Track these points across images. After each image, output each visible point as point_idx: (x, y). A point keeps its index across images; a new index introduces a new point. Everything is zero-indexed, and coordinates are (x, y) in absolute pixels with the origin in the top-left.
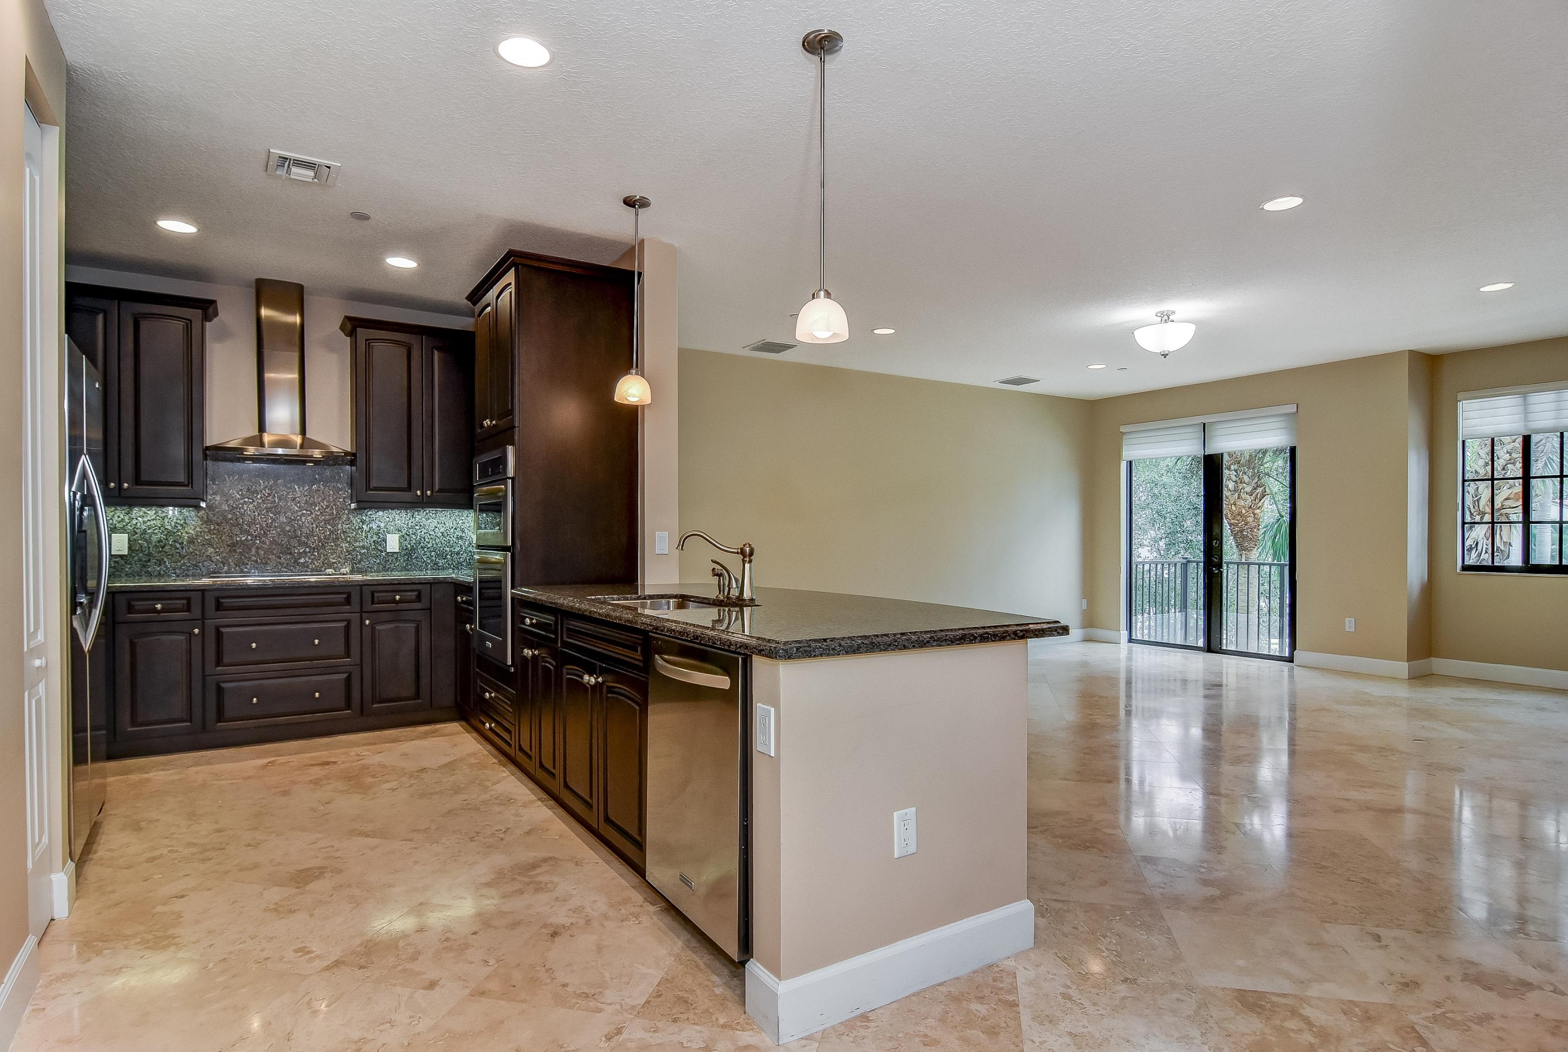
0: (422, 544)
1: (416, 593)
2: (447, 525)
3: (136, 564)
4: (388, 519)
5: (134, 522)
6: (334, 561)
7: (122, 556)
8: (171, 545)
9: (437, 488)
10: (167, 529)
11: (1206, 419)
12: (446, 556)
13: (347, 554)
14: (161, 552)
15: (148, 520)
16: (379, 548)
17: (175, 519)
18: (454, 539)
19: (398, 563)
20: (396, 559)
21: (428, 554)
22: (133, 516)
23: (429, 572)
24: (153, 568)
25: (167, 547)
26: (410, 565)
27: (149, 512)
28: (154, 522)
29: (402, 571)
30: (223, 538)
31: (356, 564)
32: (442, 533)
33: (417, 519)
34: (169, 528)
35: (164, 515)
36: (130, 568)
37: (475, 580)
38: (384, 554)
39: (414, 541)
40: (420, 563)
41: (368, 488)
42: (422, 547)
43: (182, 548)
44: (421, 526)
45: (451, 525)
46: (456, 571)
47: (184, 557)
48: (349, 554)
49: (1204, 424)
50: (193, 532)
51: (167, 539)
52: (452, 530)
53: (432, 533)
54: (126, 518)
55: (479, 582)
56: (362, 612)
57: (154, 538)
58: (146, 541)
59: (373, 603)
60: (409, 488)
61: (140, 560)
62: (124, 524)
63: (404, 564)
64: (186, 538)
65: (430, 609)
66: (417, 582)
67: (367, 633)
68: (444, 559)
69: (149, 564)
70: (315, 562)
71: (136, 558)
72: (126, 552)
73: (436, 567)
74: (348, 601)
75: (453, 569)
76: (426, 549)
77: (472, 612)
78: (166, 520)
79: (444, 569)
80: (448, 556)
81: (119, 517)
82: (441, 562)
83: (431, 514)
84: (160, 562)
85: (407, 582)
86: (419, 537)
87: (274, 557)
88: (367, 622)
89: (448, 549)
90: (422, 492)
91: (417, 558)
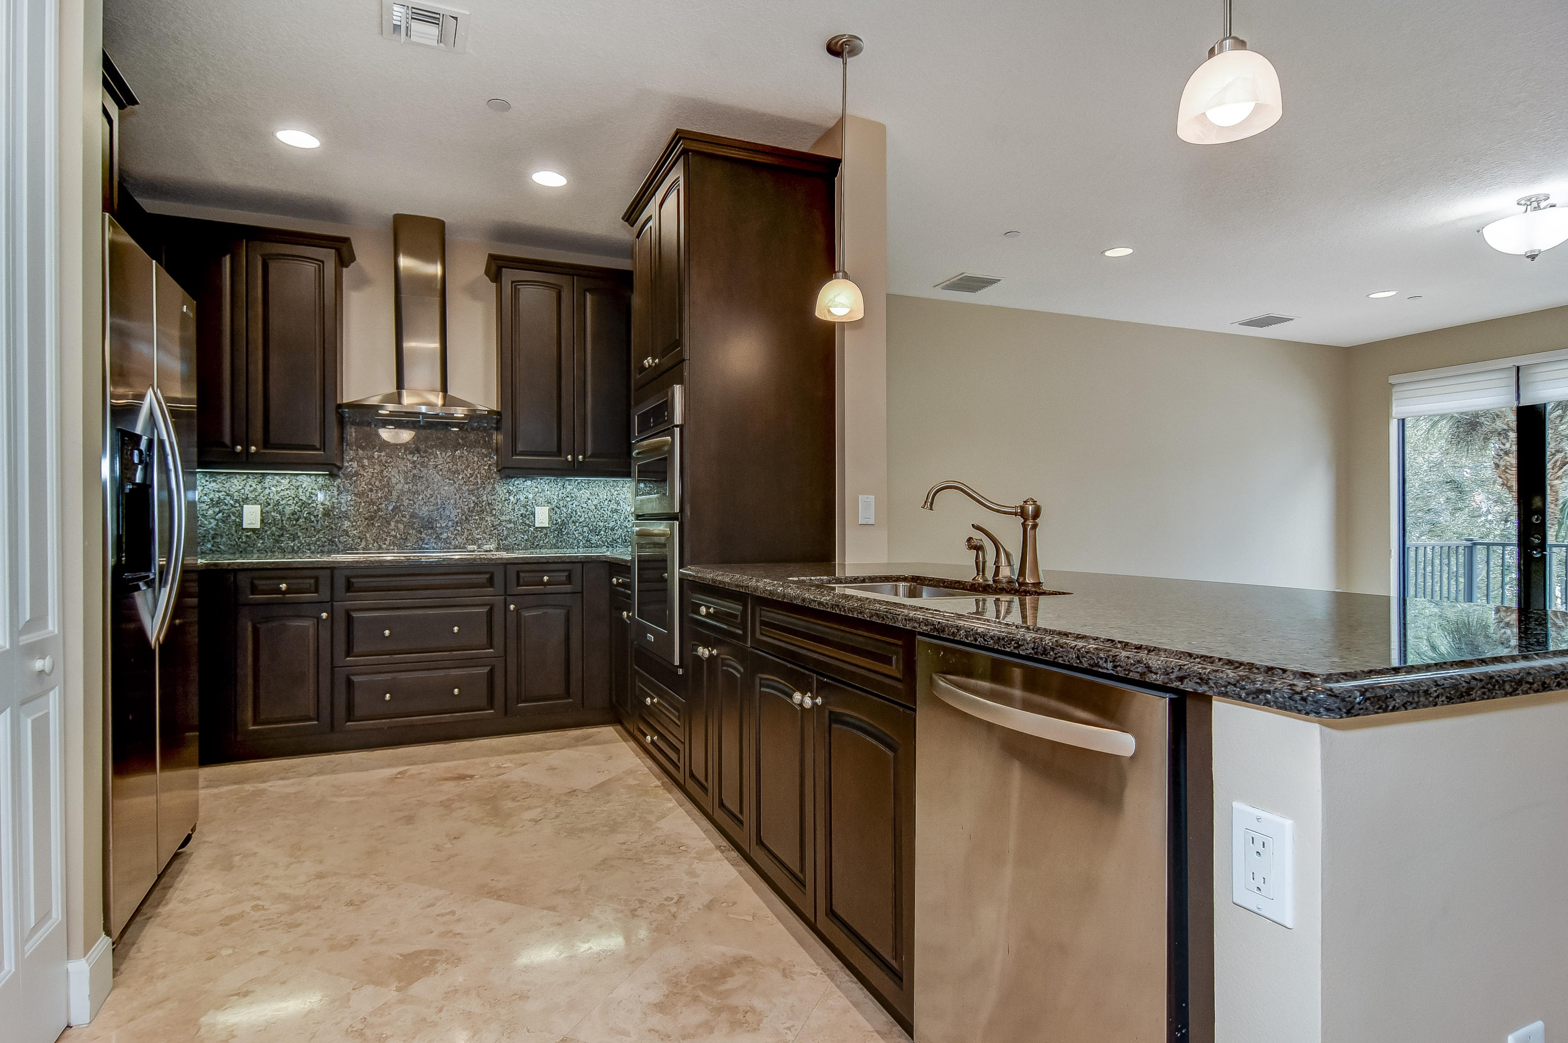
0: (573, 518)
1: (566, 574)
2: (601, 497)
3: (269, 539)
4: (536, 490)
5: (267, 491)
6: (478, 536)
7: (254, 530)
8: (306, 518)
9: (589, 453)
10: (301, 500)
11: (1521, 361)
12: (599, 532)
13: (492, 529)
14: (294, 525)
15: (282, 490)
16: (527, 522)
17: (310, 489)
18: (609, 513)
19: (547, 540)
20: (546, 535)
21: (580, 530)
22: (266, 485)
23: (581, 550)
24: (287, 543)
25: (301, 520)
26: (561, 542)
27: (283, 481)
28: (288, 492)
29: (551, 548)
30: (361, 510)
31: (502, 541)
32: (596, 506)
33: (568, 490)
34: (304, 498)
35: (299, 484)
36: (263, 543)
37: (633, 558)
38: (532, 529)
39: (565, 515)
40: (571, 540)
41: (514, 453)
42: (573, 522)
43: (317, 521)
44: (572, 497)
45: (605, 497)
46: (610, 549)
47: (319, 532)
48: (494, 529)
49: (1518, 367)
50: (328, 504)
51: (301, 511)
52: (607, 502)
53: (585, 505)
54: (259, 487)
55: (639, 561)
56: (506, 594)
57: (288, 510)
58: (280, 513)
59: (518, 585)
60: (559, 453)
61: (273, 535)
62: (257, 494)
63: (554, 541)
64: (321, 510)
65: (582, 592)
66: (568, 560)
67: (511, 619)
68: (598, 535)
69: (282, 539)
70: (459, 538)
71: (269, 532)
72: (257, 525)
73: (589, 544)
74: (491, 582)
75: (608, 547)
76: (577, 524)
77: (629, 597)
78: (300, 490)
79: (597, 547)
80: (602, 533)
81: (251, 486)
82: (594, 539)
83: (583, 484)
84: (294, 537)
85: (556, 560)
86: (570, 510)
87: (414, 531)
88: (512, 607)
89: (602, 524)
90: (573, 457)
91: (568, 533)
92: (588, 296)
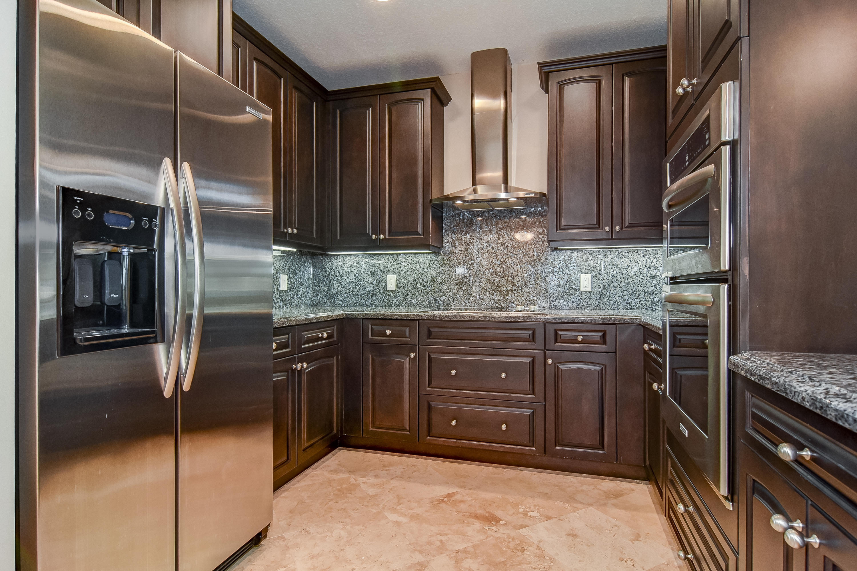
0: (614, 284)
1: (600, 334)
2: (641, 264)
3: (400, 297)
4: (582, 259)
5: (400, 265)
6: (535, 298)
7: (392, 291)
8: (421, 283)
9: (627, 223)
10: (418, 271)
12: (639, 296)
13: (546, 292)
14: (414, 288)
15: (407, 264)
16: (574, 287)
17: (423, 263)
18: (648, 278)
19: (591, 302)
20: (589, 297)
21: (621, 294)
22: (399, 262)
23: (621, 311)
24: (410, 300)
25: (418, 285)
26: (603, 303)
27: (408, 259)
28: (411, 266)
29: (594, 309)
30: (454, 278)
31: (553, 301)
32: (635, 273)
33: (610, 259)
34: (419, 270)
35: (417, 260)
36: (397, 300)
37: (664, 325)
38: (578, 293)
39: (607, 281)
40: (612, 303)
41: (559, 227)
42: (614, 287)
43: (427, 285)
44: (613, 265)
45: (645, 264)
46: (650, 311)
47: (428, 293)
48: (547, 292)
50: (434, 274)
51: (418, 279)
52: (646, 269)
53: (625, 272)
54: (395, 263)
55: (671, 326)
56: (545, 349)
57: (411, 279)
58: (406, 280)
59: (556, 341)
60: (598, 225)
61: (403, 294)
62: (394, 268)
63: (597, 303)
64: (430, 277)
65: (616, 352)
66: (601, 322)
67: (550, 371)
68: (637, 299)
69: (407, 297)
70: (520, 299)
71: (400, 293)
72: (394, 288)
73: (629, 307)
74: (533, 338)
75: (647, 309)
76: (618, 289)
77: (662, 366)
78: (418, 264)
79: (637, 309)
80: (641, 296)
81: (391, 262)
82: (633, 302)
83: (624, 254)
84: (414, 296)
85: (590, 321)
86: (611, 276)
87: (488, 293)
88: (550, 361)
89: (641, 289)
90: (612, 229)
91: (609, 297)
92: (627, 81)
